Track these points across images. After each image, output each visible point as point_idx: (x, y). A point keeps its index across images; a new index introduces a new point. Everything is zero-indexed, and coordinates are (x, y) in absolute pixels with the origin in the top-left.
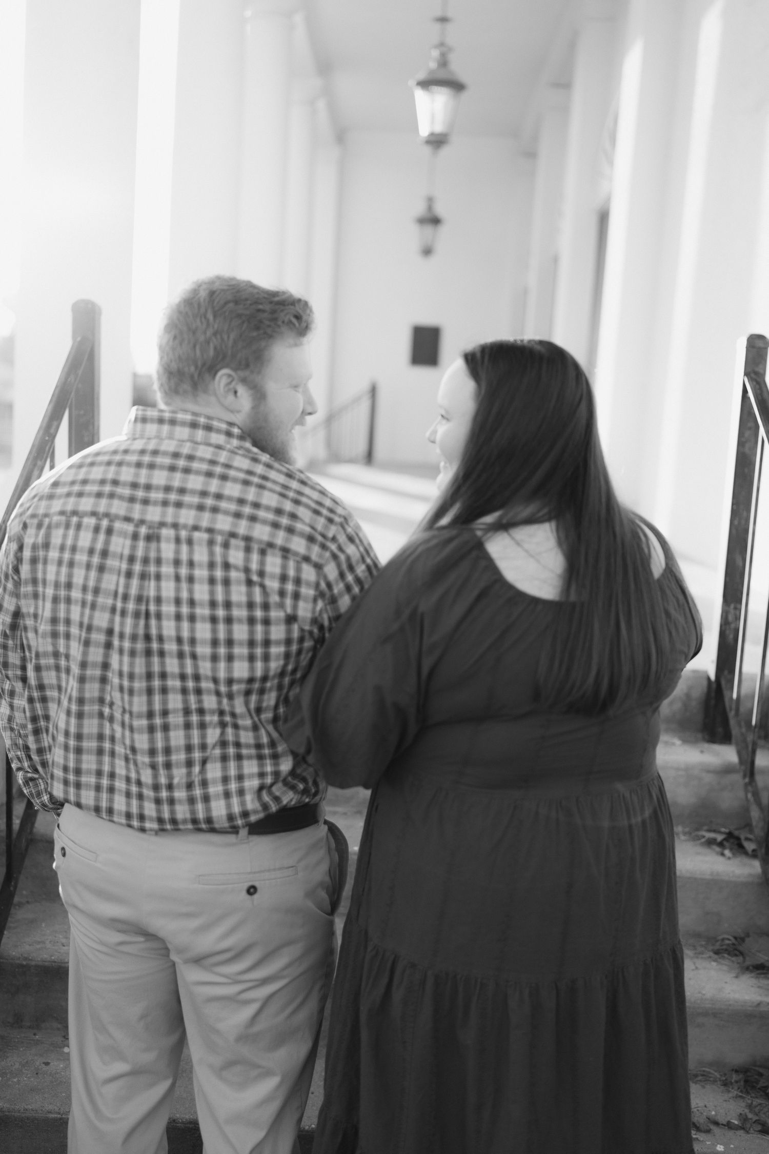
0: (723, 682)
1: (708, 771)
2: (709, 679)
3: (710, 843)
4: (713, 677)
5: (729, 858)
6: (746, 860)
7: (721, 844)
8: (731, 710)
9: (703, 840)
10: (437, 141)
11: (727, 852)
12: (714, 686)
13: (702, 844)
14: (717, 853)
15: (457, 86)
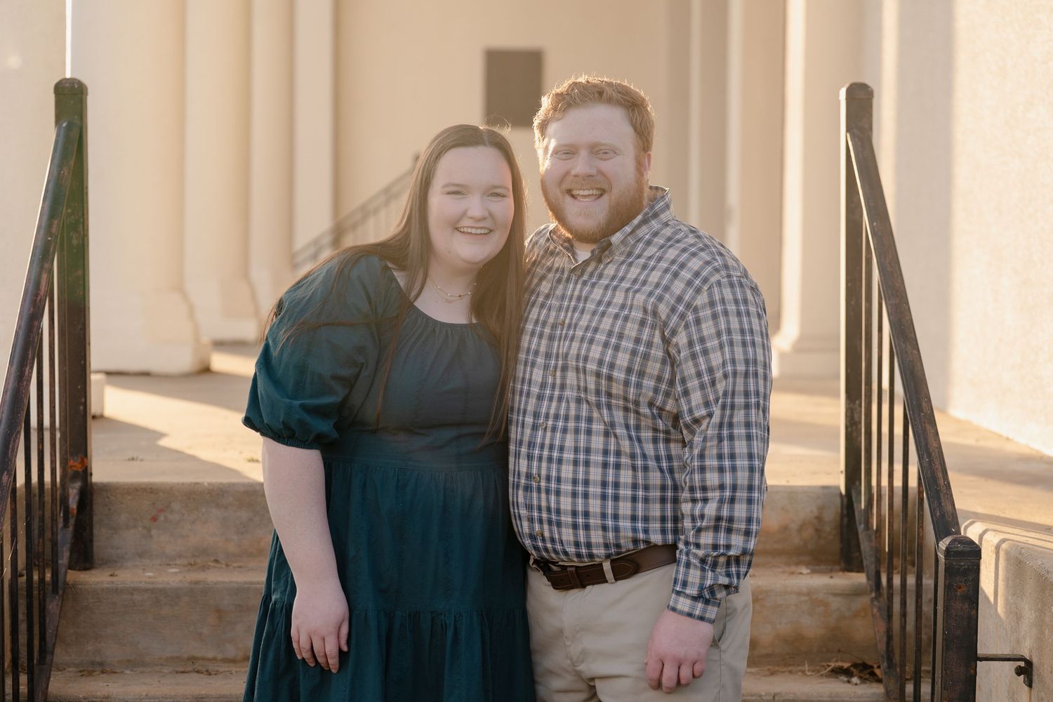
0: (854, 495)
1: (835, 595)
2: (841, 494)
3: (837, 672)
4: (843, 491)
5: (856, 684)
6: (875, 685)
7: (847, 673)
8: (860, 524)
9: (829, 669)
11: (855, 680)
12: (845, 500)
13: (827, 676)
14: (844, 682)
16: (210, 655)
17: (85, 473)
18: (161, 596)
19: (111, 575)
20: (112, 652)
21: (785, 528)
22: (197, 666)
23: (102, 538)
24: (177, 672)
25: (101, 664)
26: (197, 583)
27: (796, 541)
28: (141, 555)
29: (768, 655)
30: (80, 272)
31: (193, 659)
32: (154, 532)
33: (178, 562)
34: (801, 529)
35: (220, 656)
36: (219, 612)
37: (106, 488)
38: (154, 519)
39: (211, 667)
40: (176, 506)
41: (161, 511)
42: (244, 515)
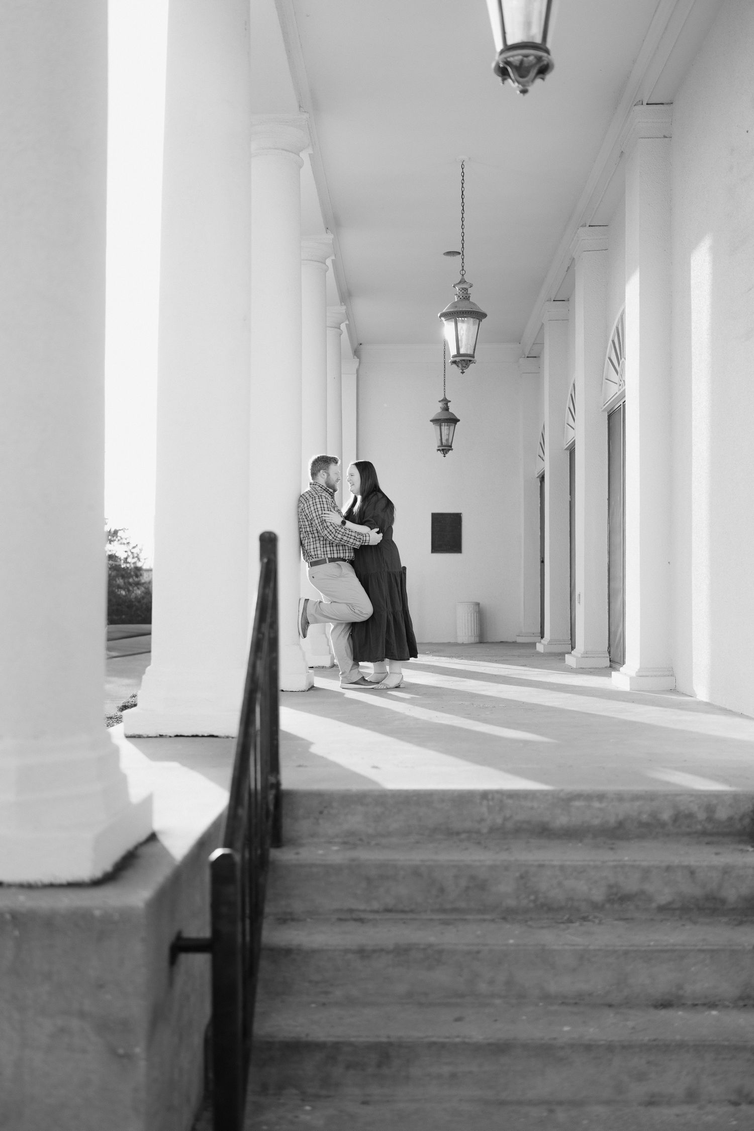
10: (464, 361)
15: (479, 316)
16: (362, 907)
17: (277, 785)
18: (331, 869)
19: (297, 854)
20: (298, 906)
21: (731, 819)
22: (354, 916)
23: (288, 826)
24: (340, 920)
25: (291, 914)
26: (353, 860)
27: (738, 826)
28: (313, 835)
29: (733, 909)
30: (274, 655)
31: (351, 911)
32: (321, 821)
33: (336, 840)
34: (741, 819)
35: (368, 909)
36: (369, 880)
37: (290, 793)
38: (321, 813)
39: (363, 916)
40: (335, 804)
41: (325, 807)
42: (379, 810)
